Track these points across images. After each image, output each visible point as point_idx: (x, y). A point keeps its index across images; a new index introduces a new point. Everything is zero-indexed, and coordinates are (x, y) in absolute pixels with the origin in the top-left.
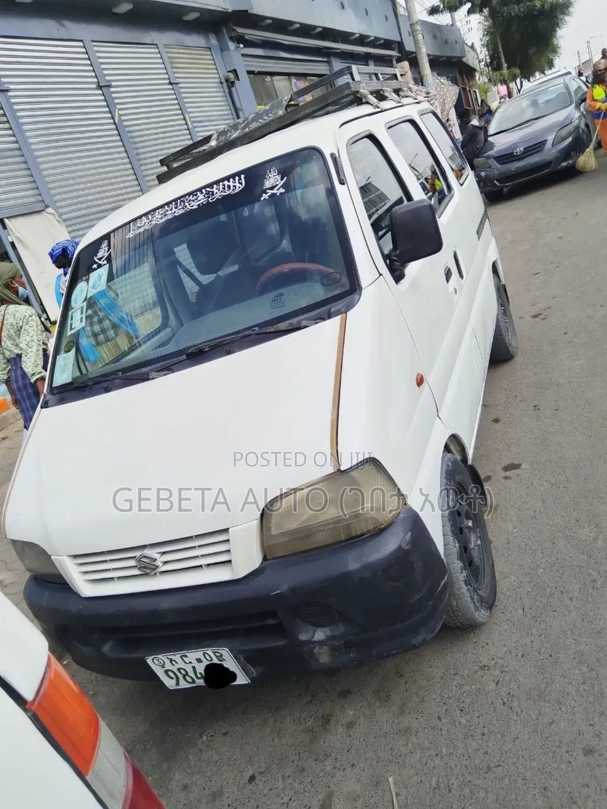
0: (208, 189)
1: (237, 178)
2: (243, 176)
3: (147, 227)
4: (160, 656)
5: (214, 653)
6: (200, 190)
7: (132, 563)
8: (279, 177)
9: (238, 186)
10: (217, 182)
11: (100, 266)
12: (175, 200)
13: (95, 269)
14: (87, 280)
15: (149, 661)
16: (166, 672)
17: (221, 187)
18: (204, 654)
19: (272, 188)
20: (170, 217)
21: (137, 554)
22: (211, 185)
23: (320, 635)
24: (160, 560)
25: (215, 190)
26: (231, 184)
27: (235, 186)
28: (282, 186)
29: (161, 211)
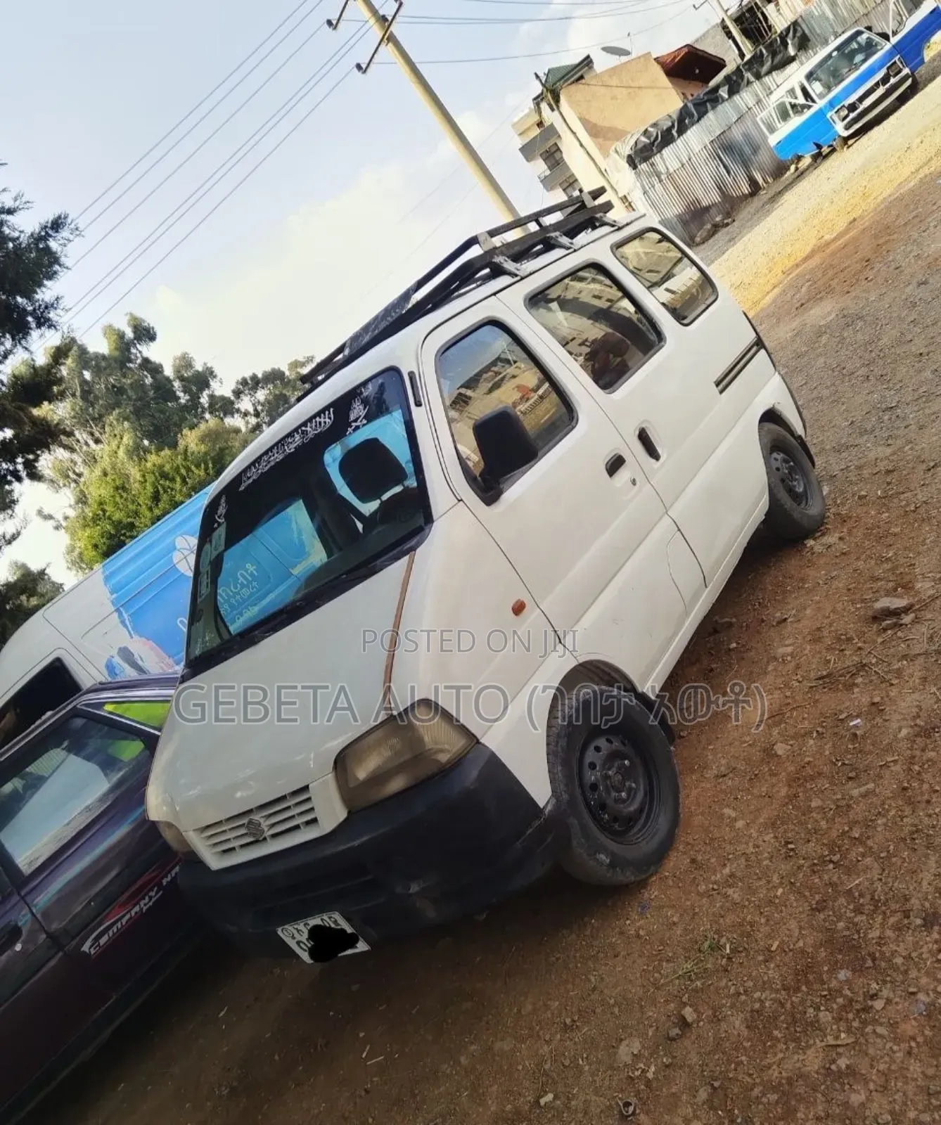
0: (303, 428)
1: (327, 412)
2: (332, 410)
3: (254, 477)
4: (286, 927)
5: (330, 918)
6: (296, 430)
7: (243, 831)
8: (361, 407)
9: (327, 421)
10: (310, 420)
11: (219, 524)
12: (276, 444)
13: (217, 528)
14: (211, 541)
15: (280, 933)
16: (298, 943)
17: (314, 424)
18: (322, 920)
19: (355, 421)
20: (272, 464)
21: (245, 821)
22: (304, 424)
23: (414, 888)
24: (265, 824)
25: (309, 429)
26: (322, 420)
27: (325, 422)
28: (365, 417)
29: (265, 458)
